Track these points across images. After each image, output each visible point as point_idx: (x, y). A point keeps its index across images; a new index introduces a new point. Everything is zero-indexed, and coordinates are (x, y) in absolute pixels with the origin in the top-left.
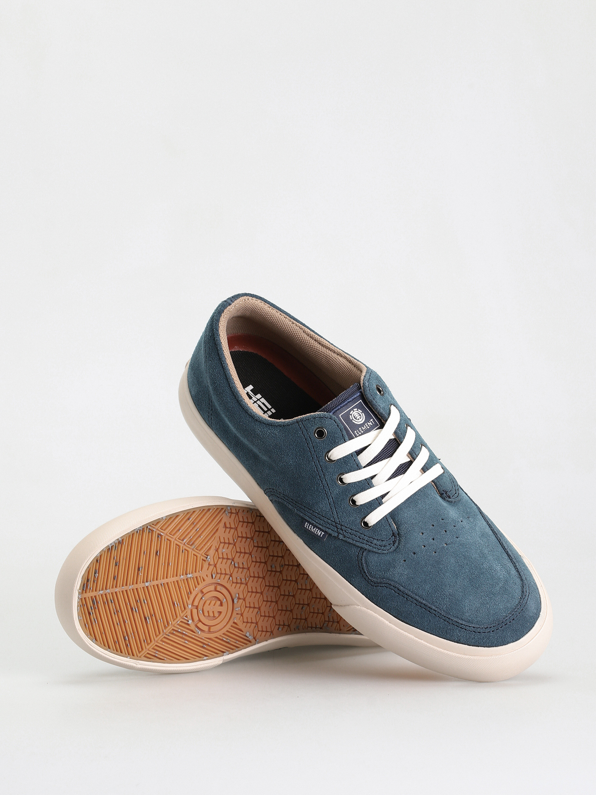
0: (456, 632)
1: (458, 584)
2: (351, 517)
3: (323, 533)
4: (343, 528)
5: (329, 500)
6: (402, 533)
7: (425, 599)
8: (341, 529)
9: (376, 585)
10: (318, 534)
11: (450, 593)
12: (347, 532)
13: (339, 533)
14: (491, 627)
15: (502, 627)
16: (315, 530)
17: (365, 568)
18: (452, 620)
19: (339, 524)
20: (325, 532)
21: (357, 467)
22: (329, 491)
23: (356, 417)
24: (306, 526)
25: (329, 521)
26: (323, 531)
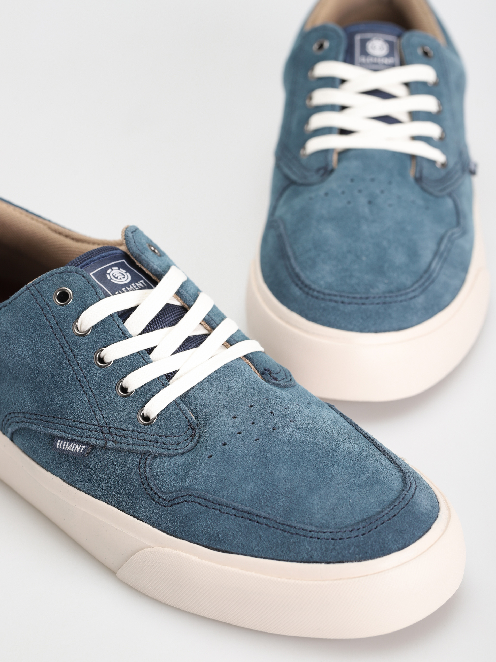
0: (304, 545)
1: (299, 477)
2: (122, 411)
3: (84, 447)
4: (112, 430)
5: (86, 395)
6: (202, 421)
7: (248, 505)
8: (110, 434)
9: (170, 503)
10: (76, 450)
11: (287, 489)
12: (119, 436)
13: (106, 440)
14: (359, 529)
15: (377, 527)
16: (72, 447)
17: (152, 482)
18: (295, 527)
19: (106, 427)
20: (87, 444)
21: (123, 335)
22: (85, 380)
23: (116, 276)
24: (59, 446)
25: (91, 426)
26: (82, 443)
